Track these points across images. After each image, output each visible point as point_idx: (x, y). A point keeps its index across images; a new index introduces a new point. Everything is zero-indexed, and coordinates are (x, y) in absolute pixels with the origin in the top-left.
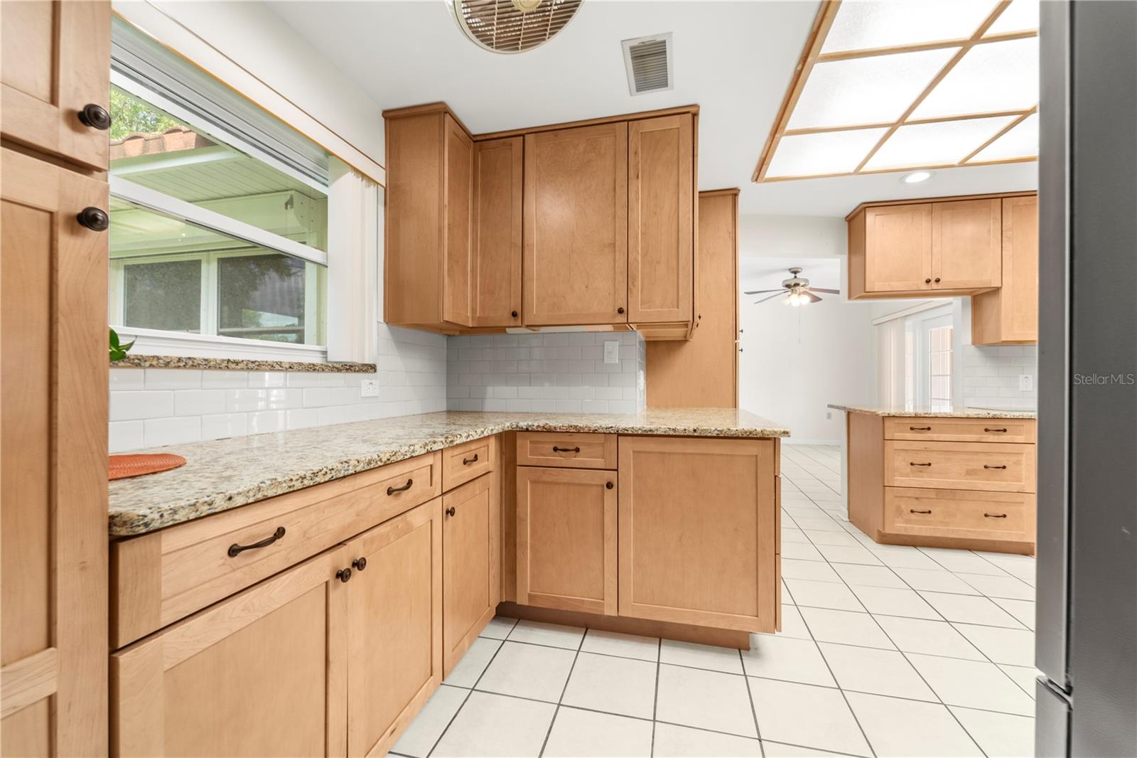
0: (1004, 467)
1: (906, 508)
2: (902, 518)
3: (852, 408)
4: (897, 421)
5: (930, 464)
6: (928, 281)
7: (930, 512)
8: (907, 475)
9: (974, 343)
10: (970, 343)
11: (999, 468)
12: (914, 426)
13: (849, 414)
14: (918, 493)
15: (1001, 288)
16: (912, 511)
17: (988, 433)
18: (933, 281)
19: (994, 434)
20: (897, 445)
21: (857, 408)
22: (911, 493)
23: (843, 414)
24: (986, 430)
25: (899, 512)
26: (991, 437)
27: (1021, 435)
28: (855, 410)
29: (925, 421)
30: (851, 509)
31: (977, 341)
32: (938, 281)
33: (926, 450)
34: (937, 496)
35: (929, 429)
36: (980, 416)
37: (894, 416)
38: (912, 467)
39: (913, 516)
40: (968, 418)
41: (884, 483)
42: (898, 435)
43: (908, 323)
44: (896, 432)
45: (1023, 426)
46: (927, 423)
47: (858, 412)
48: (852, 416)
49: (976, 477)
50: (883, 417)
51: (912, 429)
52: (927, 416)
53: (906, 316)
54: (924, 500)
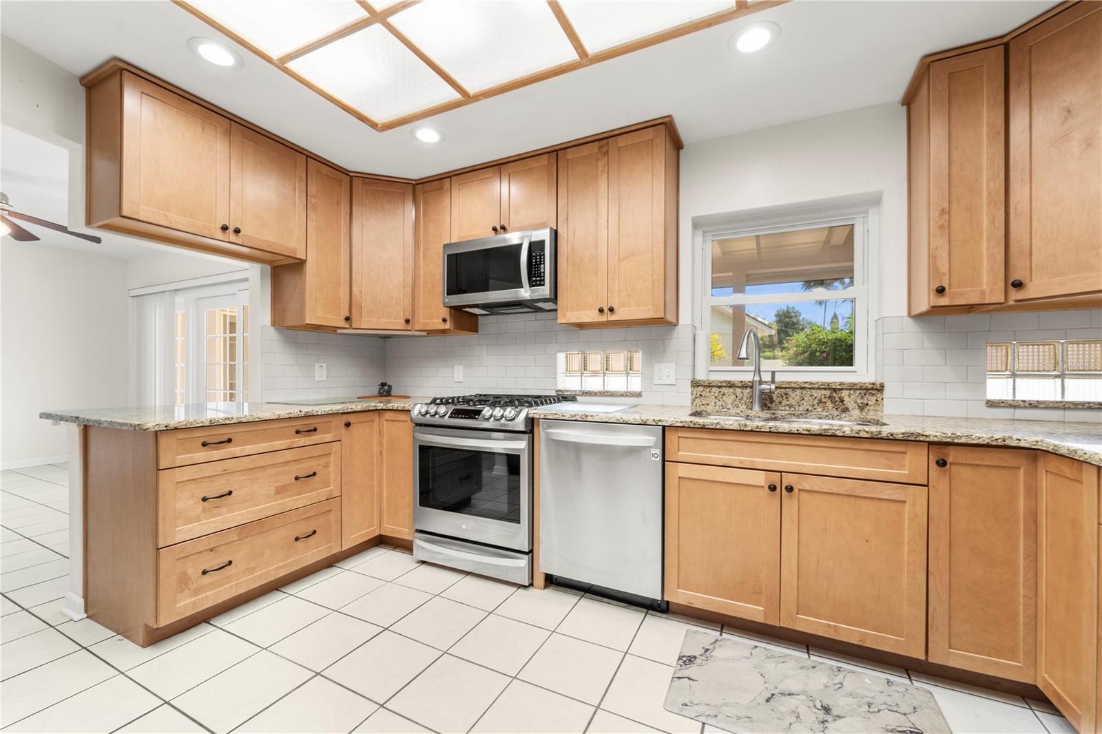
0: (314, 474)
1: (193, 571)
2: (189, 589)
3: (94, 417)
4: (181, 435)
5: (230, 493)
6: (225, 228)
7: (230, 562)
8: (198, 519)
9: (274, 324)
10: (270, 324)
11: (310, 476)
12: (208, 440)
13: (86, 430)
14: (213, 542)
15: (305, 261)
16: (204, 573)
17: (299, 435)
18: (232, 228)
19: (307, 436)
20: (181, 475)
21: (103, 419)
22: (202, 545)
23: (75, 431)
24: (298, 432)
25: (184, 581)
26: (302, 440)
27: (329, 433)
28: (99, 423)
29: (224, 430)
30: (90, 597)
31: (278, 321)
32: (237, 231)
33: (226, 473)
34: (239, 537)
35: (230, 441)
36: (292, 416)
37: (176, 428)
38: (205, 503)
39: (206, 579)
40: (279, 420)
41: (157, 544)
42: (181, 459)
43: (179, 299)
44: (178, 455)
45: (331, 422)
46: (226, 433)
47: (106, 425)
48: (92, 434)
49: (287, 494)
50: (156, 432)
51: (204, 445)
52: (228, 422)
53: (176, 290)
54: (222, 548)
